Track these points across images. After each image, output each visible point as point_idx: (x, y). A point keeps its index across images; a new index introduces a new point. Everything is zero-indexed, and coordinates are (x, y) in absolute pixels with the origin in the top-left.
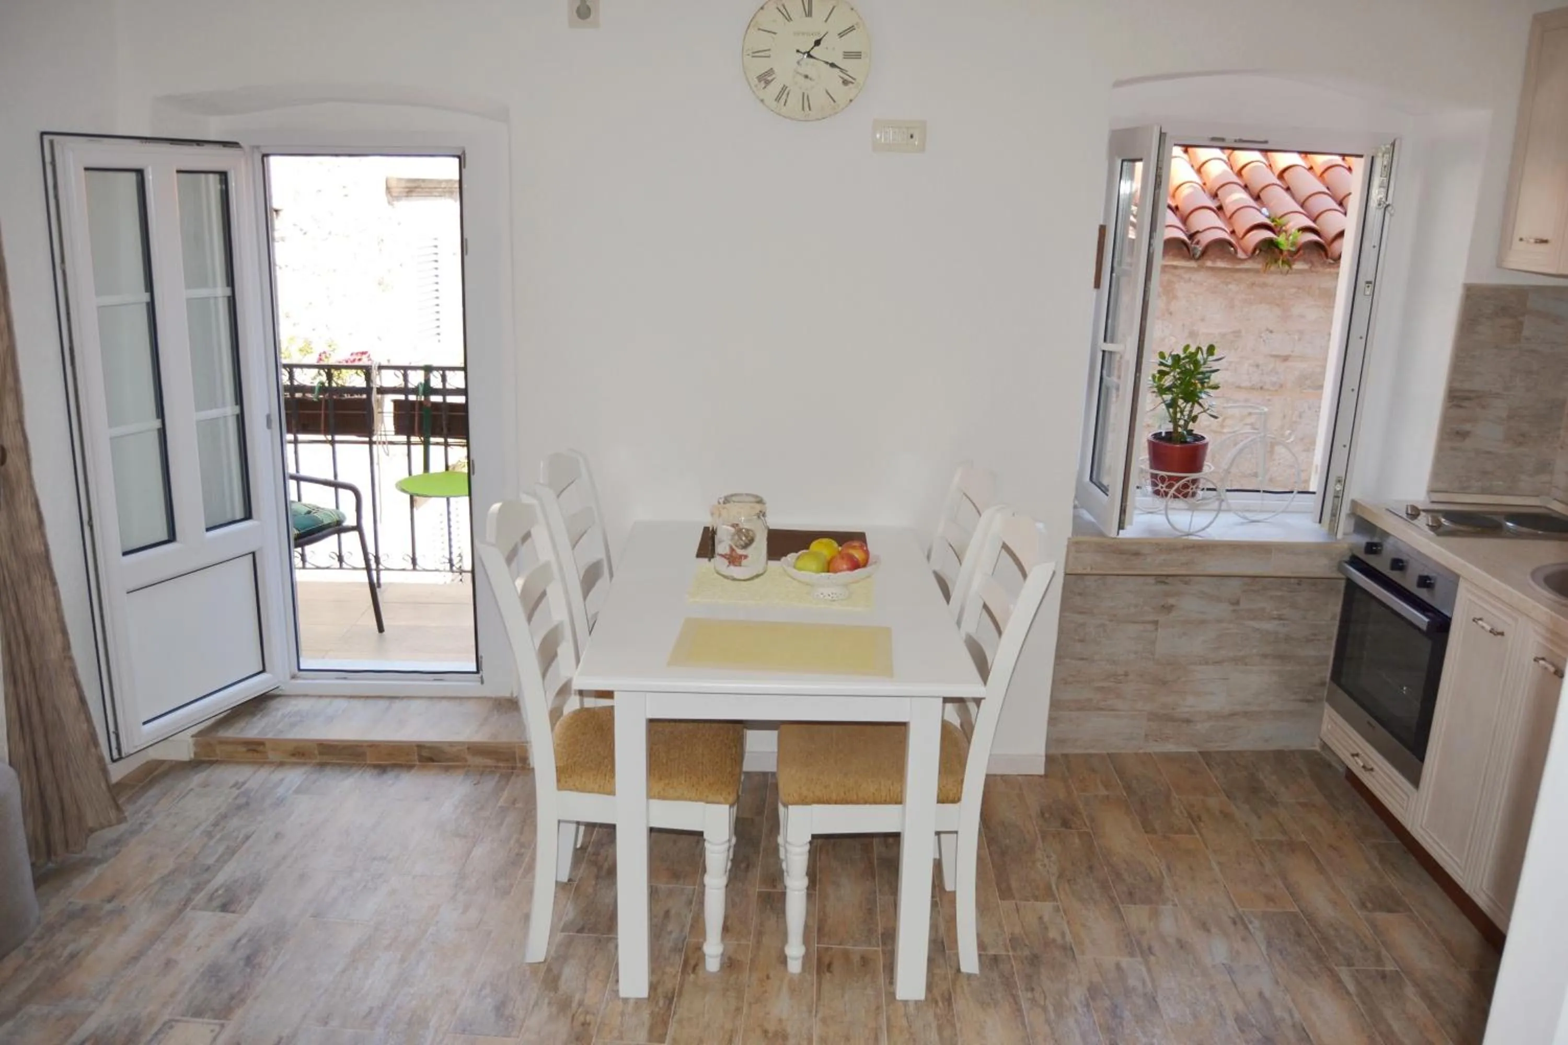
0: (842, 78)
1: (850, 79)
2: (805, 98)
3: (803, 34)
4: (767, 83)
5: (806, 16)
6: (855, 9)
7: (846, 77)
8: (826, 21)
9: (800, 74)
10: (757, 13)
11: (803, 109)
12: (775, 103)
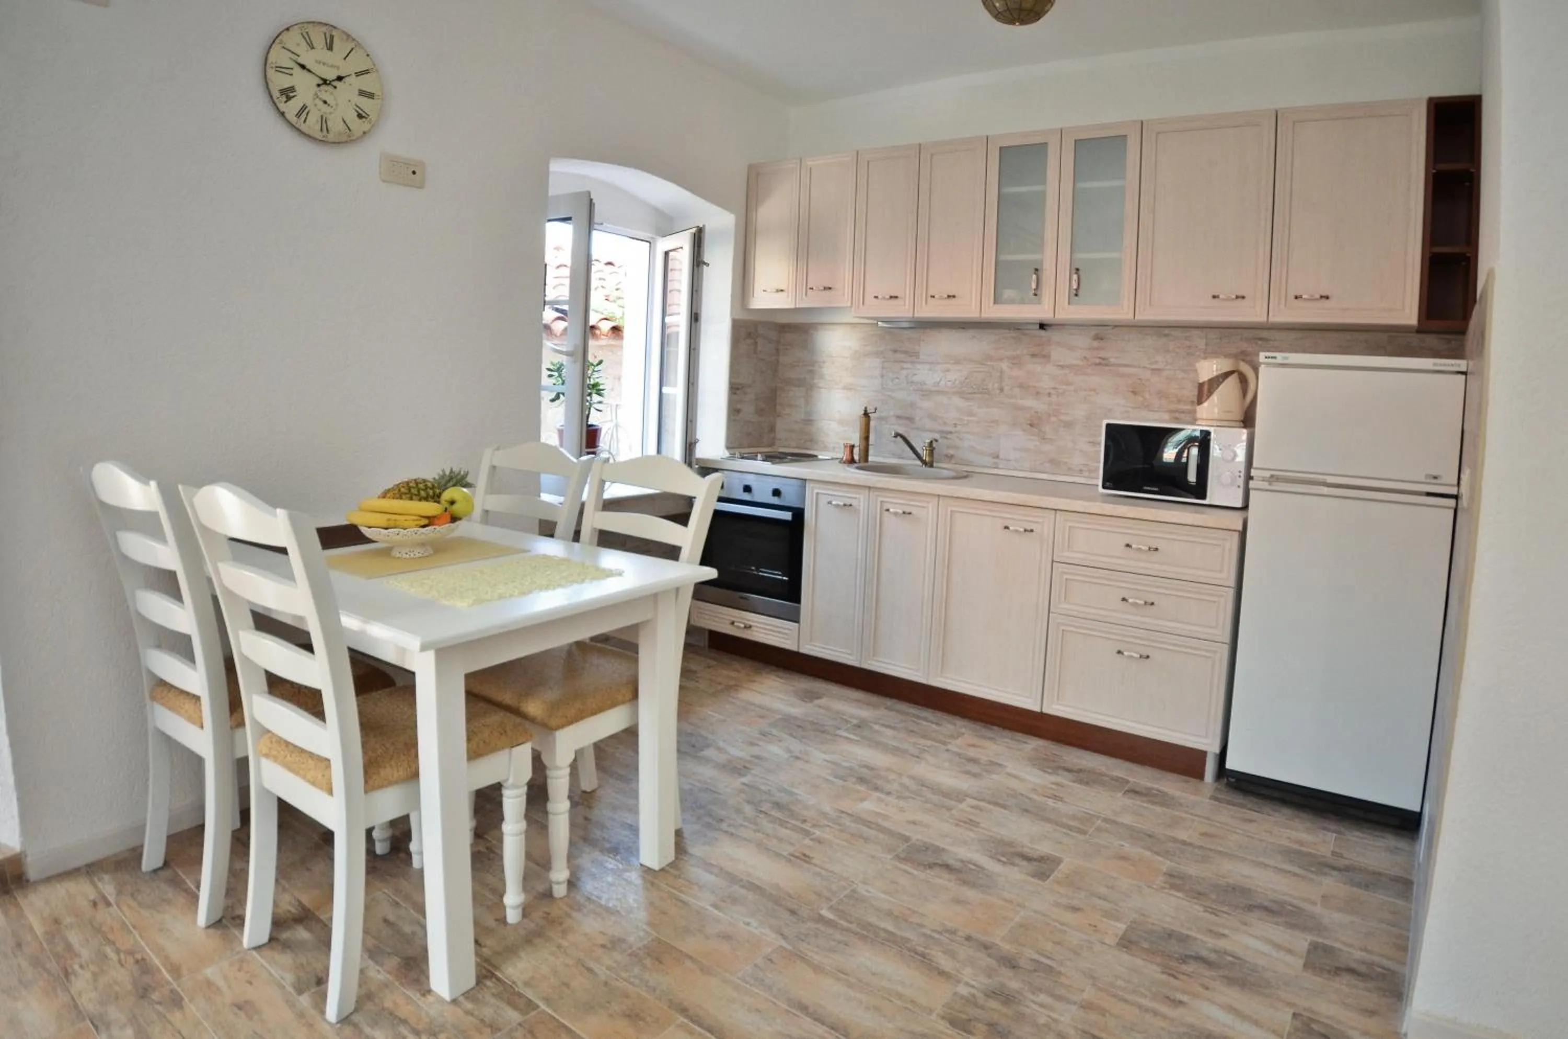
0: (357, 111)
1: (364, 114)
2: (323, 120)
3: (324, 64)
4: (289, 98)
5: (328, 49)
6: (371, 56)
7: (361, 112)
8: (345, 58)
9: (320, 99)
10: (283, 31)
11: (321, 130)
12: (295, 119)
